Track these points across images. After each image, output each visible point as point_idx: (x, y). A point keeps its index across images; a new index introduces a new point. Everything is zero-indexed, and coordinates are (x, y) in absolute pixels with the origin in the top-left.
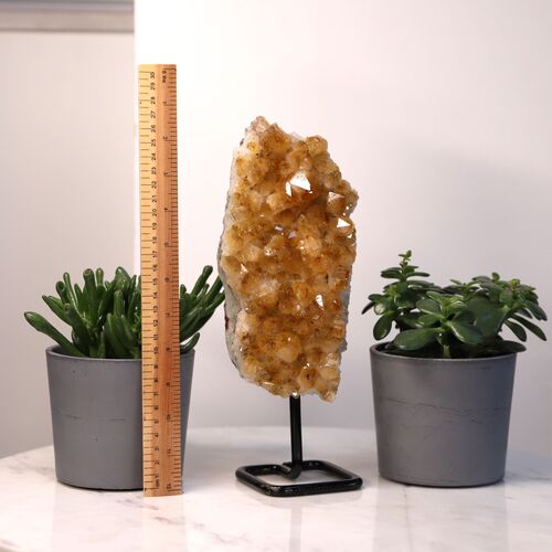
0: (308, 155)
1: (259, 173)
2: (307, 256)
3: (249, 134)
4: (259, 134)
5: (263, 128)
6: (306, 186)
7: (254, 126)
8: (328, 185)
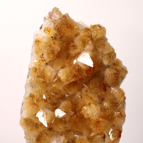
0: (92, 39)
1: (53, 52)
2: (89, 119)
3: (47, 21)
4: (54, 22)
5: (57, 17)
6: (90, 63)
7: (51, 15)
8: (106, 63)
